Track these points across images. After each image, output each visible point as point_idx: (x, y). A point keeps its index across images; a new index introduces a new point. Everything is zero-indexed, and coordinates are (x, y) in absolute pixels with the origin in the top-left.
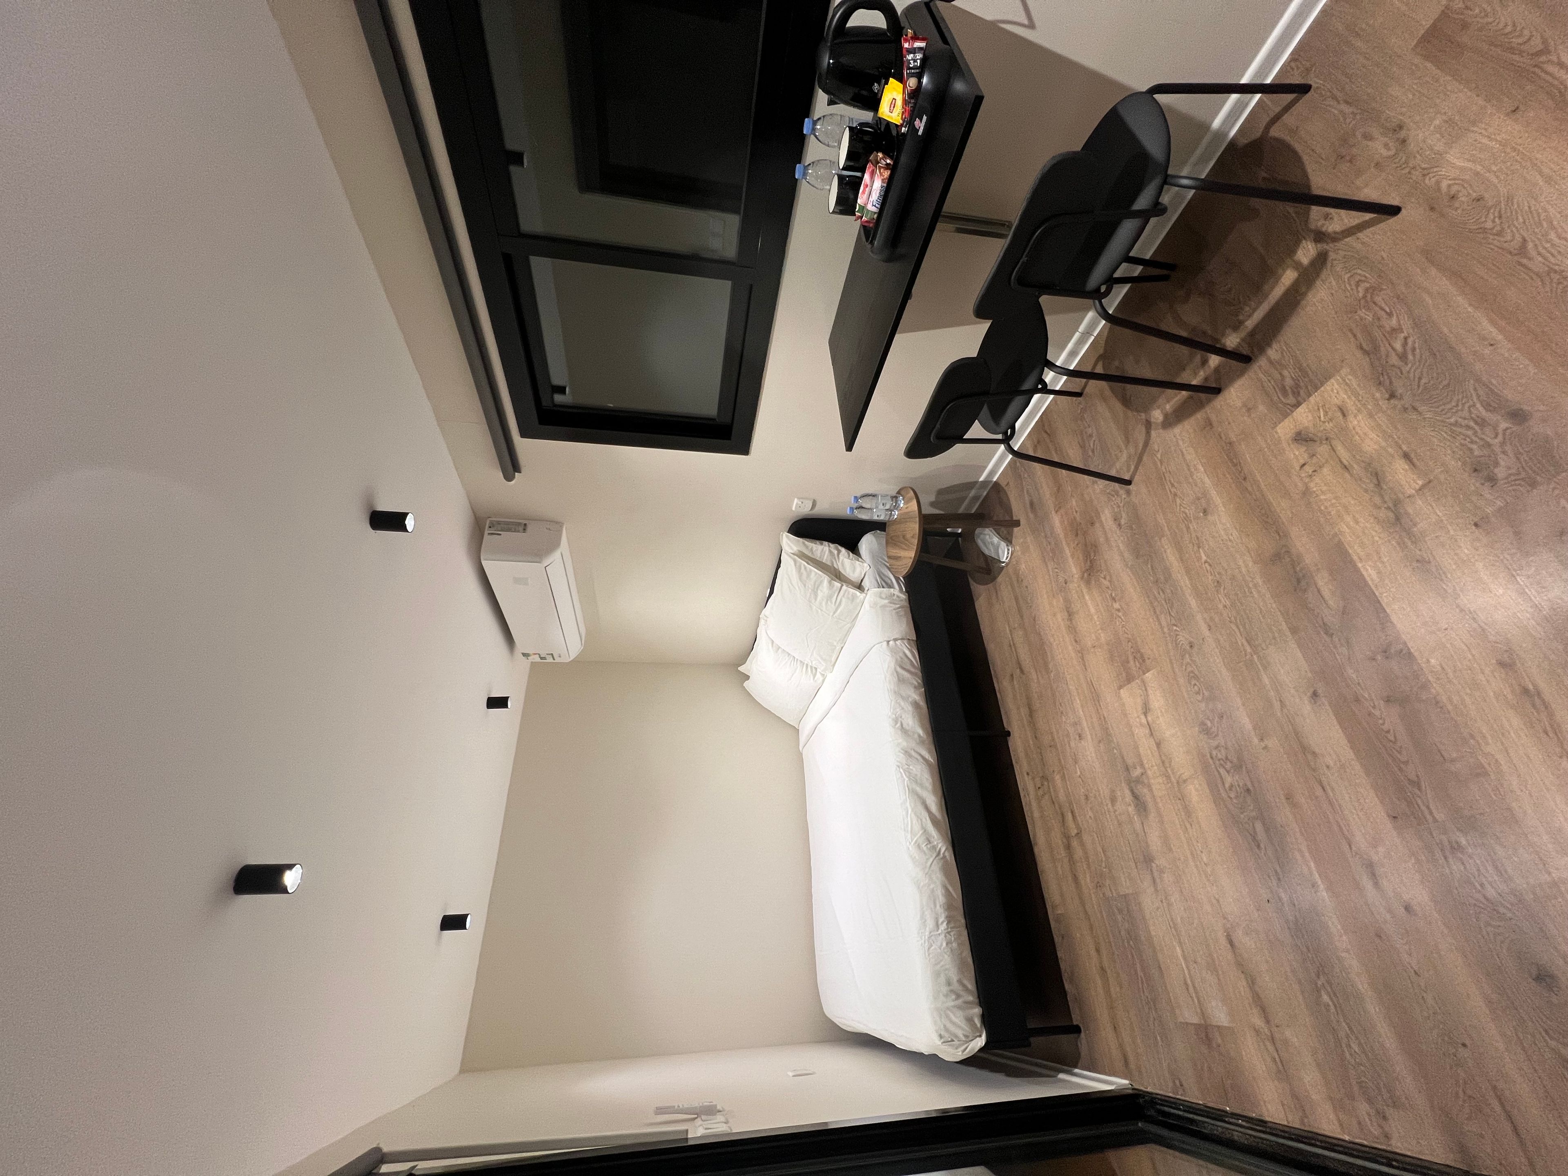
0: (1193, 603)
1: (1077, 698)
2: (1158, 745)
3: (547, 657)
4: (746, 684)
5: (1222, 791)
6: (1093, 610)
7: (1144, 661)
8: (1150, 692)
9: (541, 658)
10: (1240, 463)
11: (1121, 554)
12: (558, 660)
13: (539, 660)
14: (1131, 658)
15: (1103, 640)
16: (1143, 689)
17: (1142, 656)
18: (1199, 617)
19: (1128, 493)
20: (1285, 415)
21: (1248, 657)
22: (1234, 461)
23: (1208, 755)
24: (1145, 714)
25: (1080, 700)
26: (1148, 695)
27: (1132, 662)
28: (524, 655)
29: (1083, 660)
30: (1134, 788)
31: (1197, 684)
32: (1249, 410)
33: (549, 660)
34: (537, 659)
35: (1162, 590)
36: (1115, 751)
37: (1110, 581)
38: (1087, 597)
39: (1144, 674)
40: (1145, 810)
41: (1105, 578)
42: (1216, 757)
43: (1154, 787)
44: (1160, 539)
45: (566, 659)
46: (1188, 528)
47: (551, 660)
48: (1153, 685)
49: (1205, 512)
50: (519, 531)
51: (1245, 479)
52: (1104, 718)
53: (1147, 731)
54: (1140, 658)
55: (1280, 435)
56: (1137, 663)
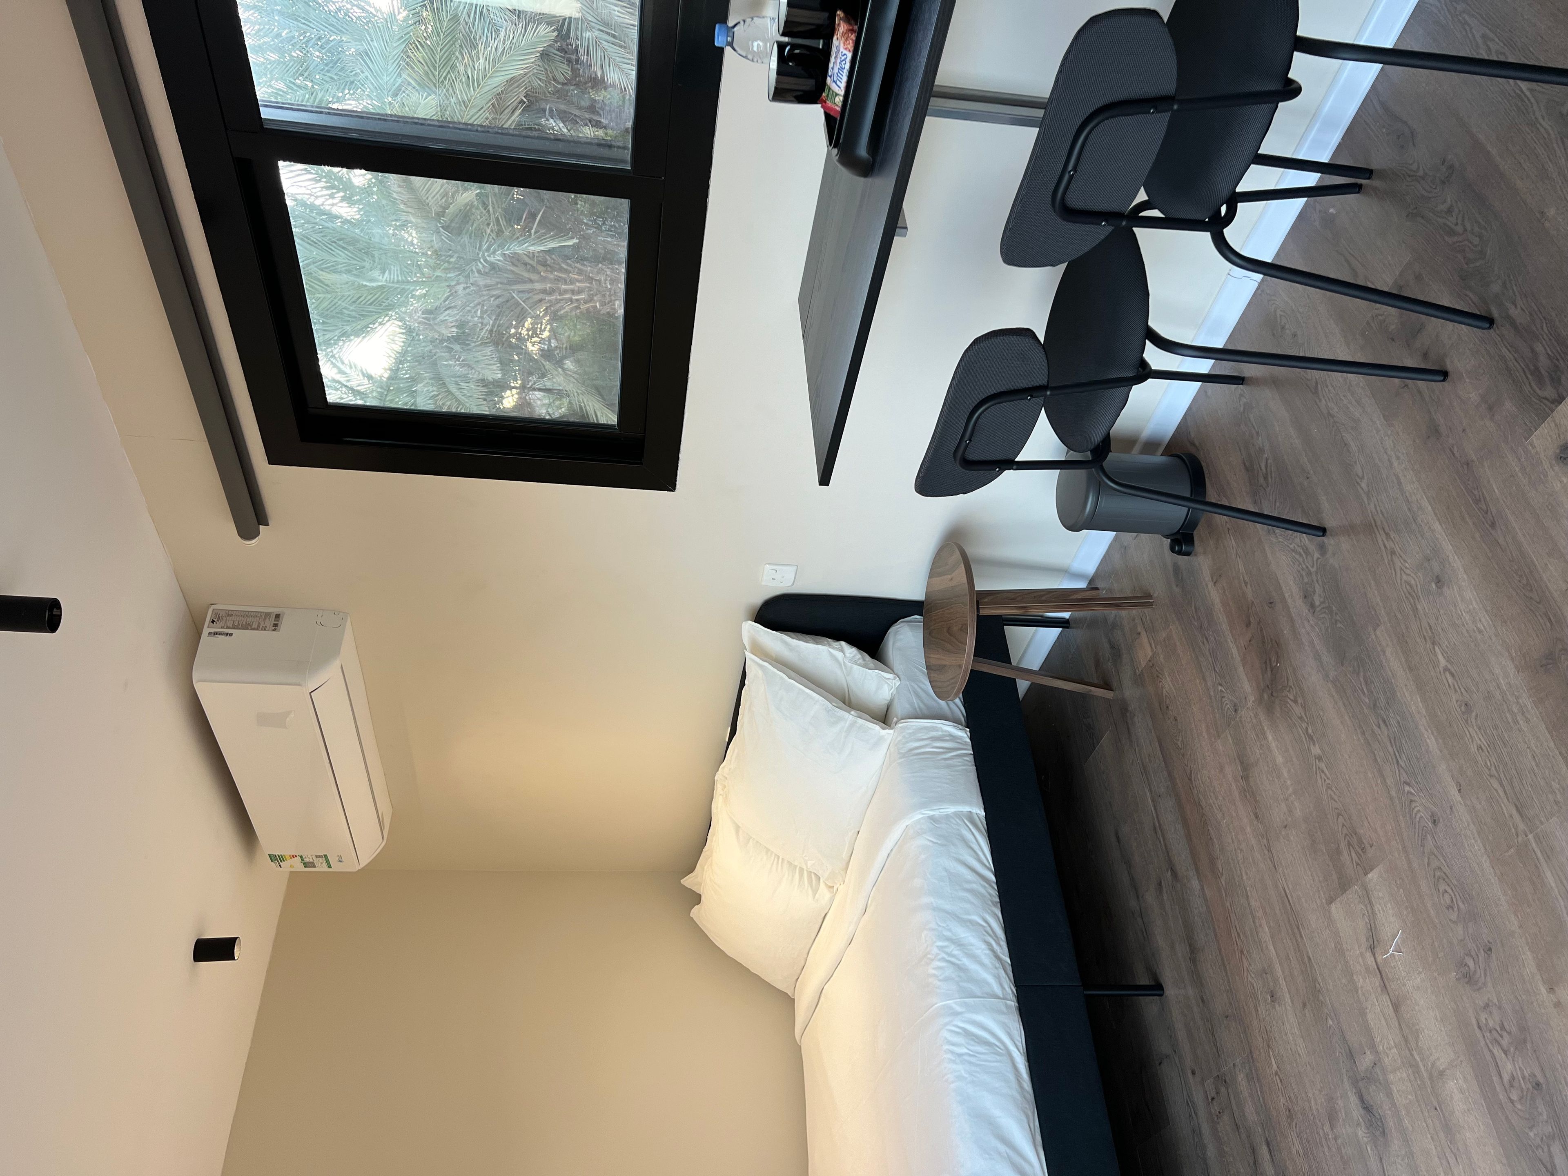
0: (1431, 742)
1: (1264, 922)
2: (1396, 1007)
3: (316, 861)
4: (695, 912)
5: (1498, 1088)
6: (1280, 760)
7: (1363, 849)
8: (1377, 907)
9: (306, 865)
10: (1485, 498)
11: (1317, 657)
12: (336, 867)
13: (300, 868)
14: (1343, 846)
15: (1298, 813)
16: (1367, 901)
17: (1360, 842)
18: (1442, 767)
19: (1322, 548)
20: (1543, 417)
21: (1520, 839)
22: (1476, 492)
23: (1474, 1022)
24: (1372, 949)
25: (1269, 927)
26: (1374, 914)
27: (1345, 853)
28: (273, 858)
29: (1269, 850)
30: (1364, 1091)
31: (1449, 891)
32: (1490, 408)
33: (322, 867)
34: (299, 867)
35: (1384, 721)
36: (1330, 1022)
37: (1304, 707)
38: (1270, 738)
39: (1366, 874)
40: (1383, 1133)
41: (1295, 701)
42: (1486, 1025)
43: (1394, 1088)
44: (1375, 630)
45: (351, 866)
46: (1415, 610)
47: (324, 868)
48: (1381, 894)
49: (1439, 581)
50: (264, 629)
51: (1493, 525)
52: (1309, 959)
53: (1377, 981)
54: (1358, 845)
55: (1538, 450)
56: (1353, 854)
